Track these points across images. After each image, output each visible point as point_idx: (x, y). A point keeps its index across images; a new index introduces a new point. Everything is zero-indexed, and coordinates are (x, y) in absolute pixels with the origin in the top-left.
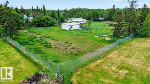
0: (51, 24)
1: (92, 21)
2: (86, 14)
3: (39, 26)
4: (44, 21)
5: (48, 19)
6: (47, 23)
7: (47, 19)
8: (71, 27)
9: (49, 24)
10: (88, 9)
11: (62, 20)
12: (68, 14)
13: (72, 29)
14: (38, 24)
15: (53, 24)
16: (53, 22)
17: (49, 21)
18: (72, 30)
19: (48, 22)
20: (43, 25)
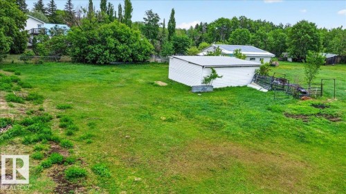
0: (132, 56)
1: (290, 60)
2: (266, 37)
3: (81, 59)
4: (103, 42)
5: (121, 34)
6: (117, 52)
7: (117, 36)
8: (214, 76)
9: (125, 56)
10: (272, 24)
11: (181, 45)
12: (206, 35)
13: (216, 83)
14: (77, 50)
15: (140, 57)
16: (140, 51)
17: (122, 42)
18: (216, 90)
19: (121, 47)
20: (97, 56)
